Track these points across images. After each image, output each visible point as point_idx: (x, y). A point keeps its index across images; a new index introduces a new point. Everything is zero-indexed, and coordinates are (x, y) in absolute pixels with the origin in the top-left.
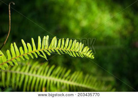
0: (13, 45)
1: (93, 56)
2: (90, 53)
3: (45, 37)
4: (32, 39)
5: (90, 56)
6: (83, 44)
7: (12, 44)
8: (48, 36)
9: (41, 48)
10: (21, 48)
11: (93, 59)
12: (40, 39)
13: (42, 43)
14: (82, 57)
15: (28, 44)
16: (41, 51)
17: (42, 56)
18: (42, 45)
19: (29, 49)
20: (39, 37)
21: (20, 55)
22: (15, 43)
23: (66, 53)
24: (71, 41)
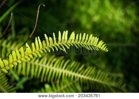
0: (38, 39)
1: (107, 49)
2: (104, 47)
3: (64, 32)
4: (54, 34)
5: (104, 49)
6: (98, 39)
7: (36, 38)
8: (67, 31)
9: (61, 42)
10: (44, 42)
11: (107, 52)
12: (60, 34)
13: (62, 37)
14: (98, 50)
15: (50, 38)
16: (61, 44)
17: (62, 50)
18: (61, 39)
19: (50, 42)
20: (60, 32)
21: (43, 47)
22: (39, 37)
23: (83, 46)
24: (88, 35)
